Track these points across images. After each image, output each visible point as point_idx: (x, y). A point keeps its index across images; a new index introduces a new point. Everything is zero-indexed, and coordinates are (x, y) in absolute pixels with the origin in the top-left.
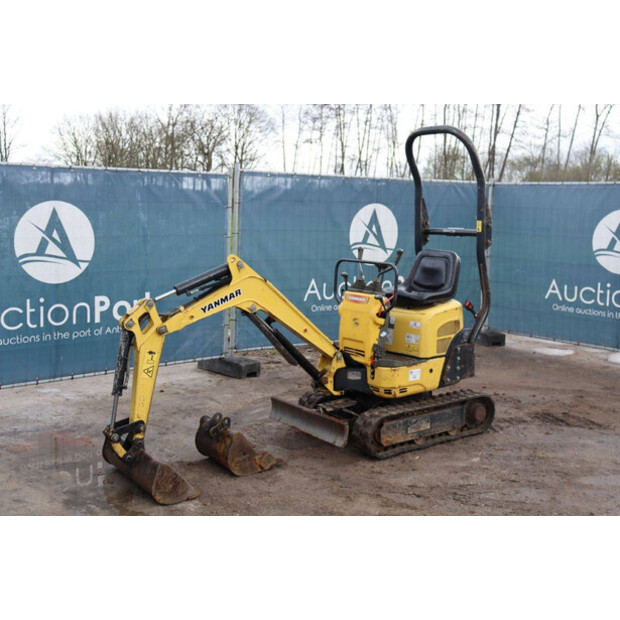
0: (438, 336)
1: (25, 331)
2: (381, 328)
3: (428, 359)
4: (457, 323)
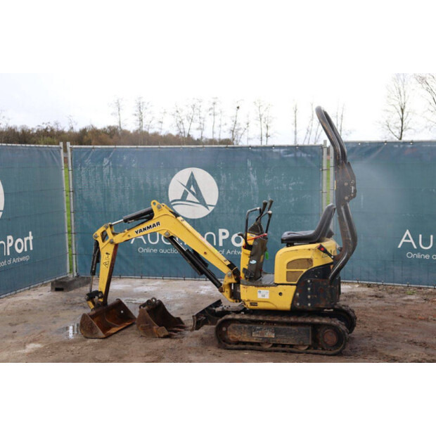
0: (287, 268)
2: (251, 257)
3: (278, 284)
4: (310, 261)
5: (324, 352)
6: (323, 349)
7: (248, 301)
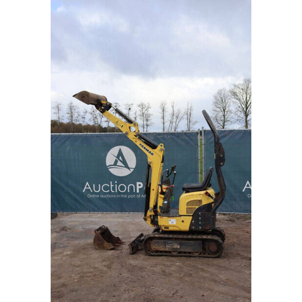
0: (187, 206)
1: (110, 193)
2: (164, 199)
3: (181, 216)
4: (200, 201)
5: (210, 256)
6: (209, 254)
7: (163, 226)
